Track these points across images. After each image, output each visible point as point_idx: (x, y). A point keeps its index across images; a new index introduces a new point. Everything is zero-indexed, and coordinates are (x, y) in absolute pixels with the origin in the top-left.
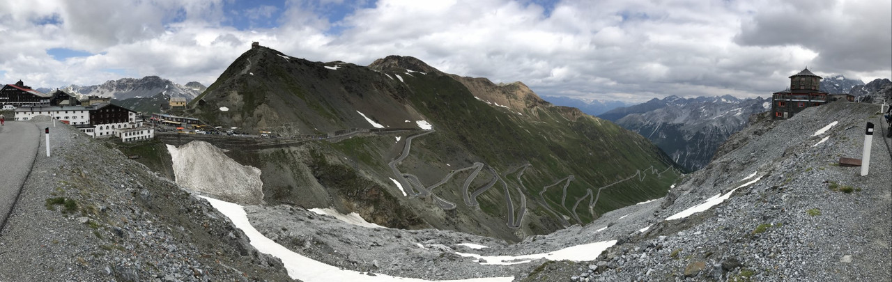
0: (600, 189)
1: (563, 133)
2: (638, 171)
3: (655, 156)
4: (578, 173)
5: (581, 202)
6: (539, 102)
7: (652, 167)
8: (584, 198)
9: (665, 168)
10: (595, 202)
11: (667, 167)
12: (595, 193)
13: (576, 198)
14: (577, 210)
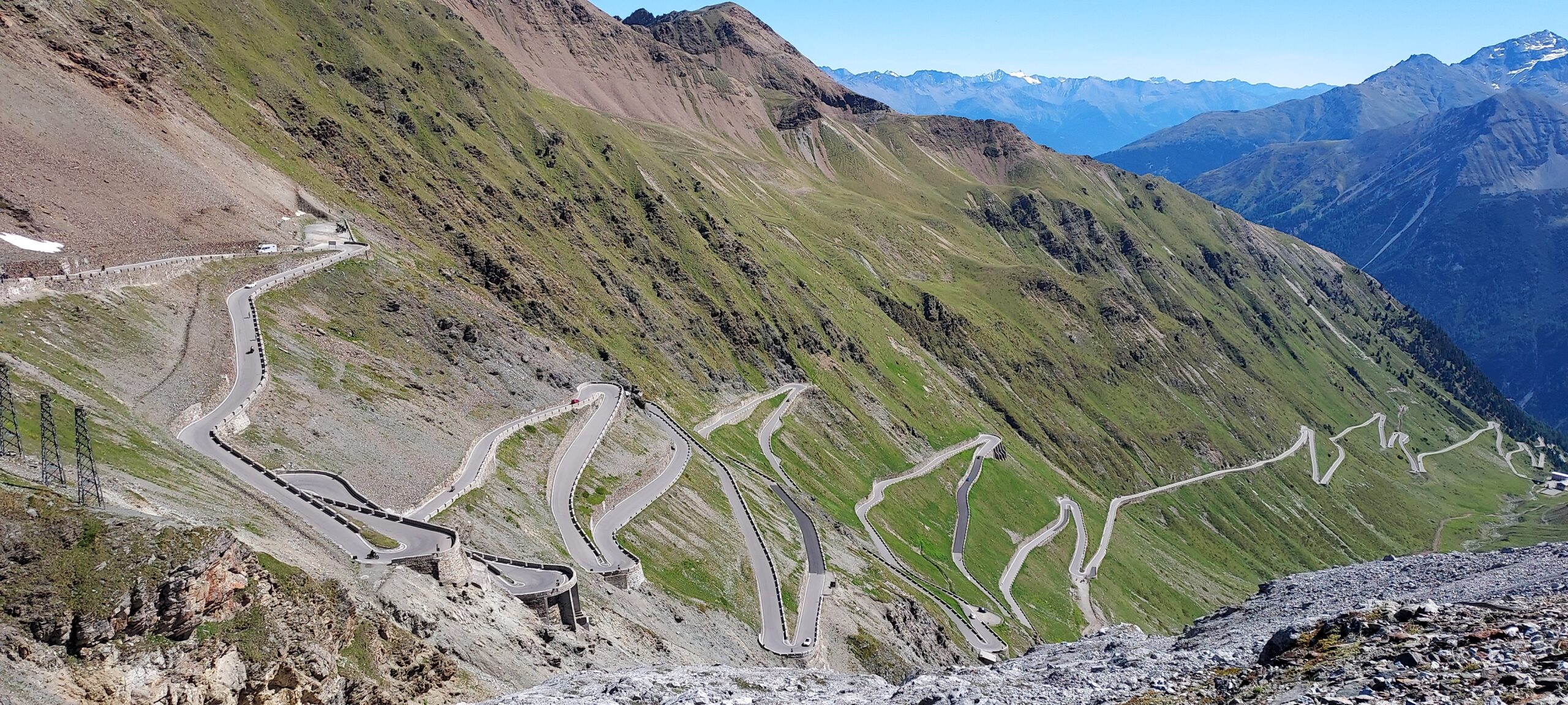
0: (1116, 503)
1: (945, 242)
2: (1306, 434)
3: (1404, 362)
4: (1015, 426)
5: (1035, 552)
6: (825, 99)
7: (1380, 417)
8: (1046, 535)
9: (1454, 431)
10: (1097, 561)
11: (1466, 425)
12: (1096, 518)
13: (1014, 537)
14: (1015, 590)
